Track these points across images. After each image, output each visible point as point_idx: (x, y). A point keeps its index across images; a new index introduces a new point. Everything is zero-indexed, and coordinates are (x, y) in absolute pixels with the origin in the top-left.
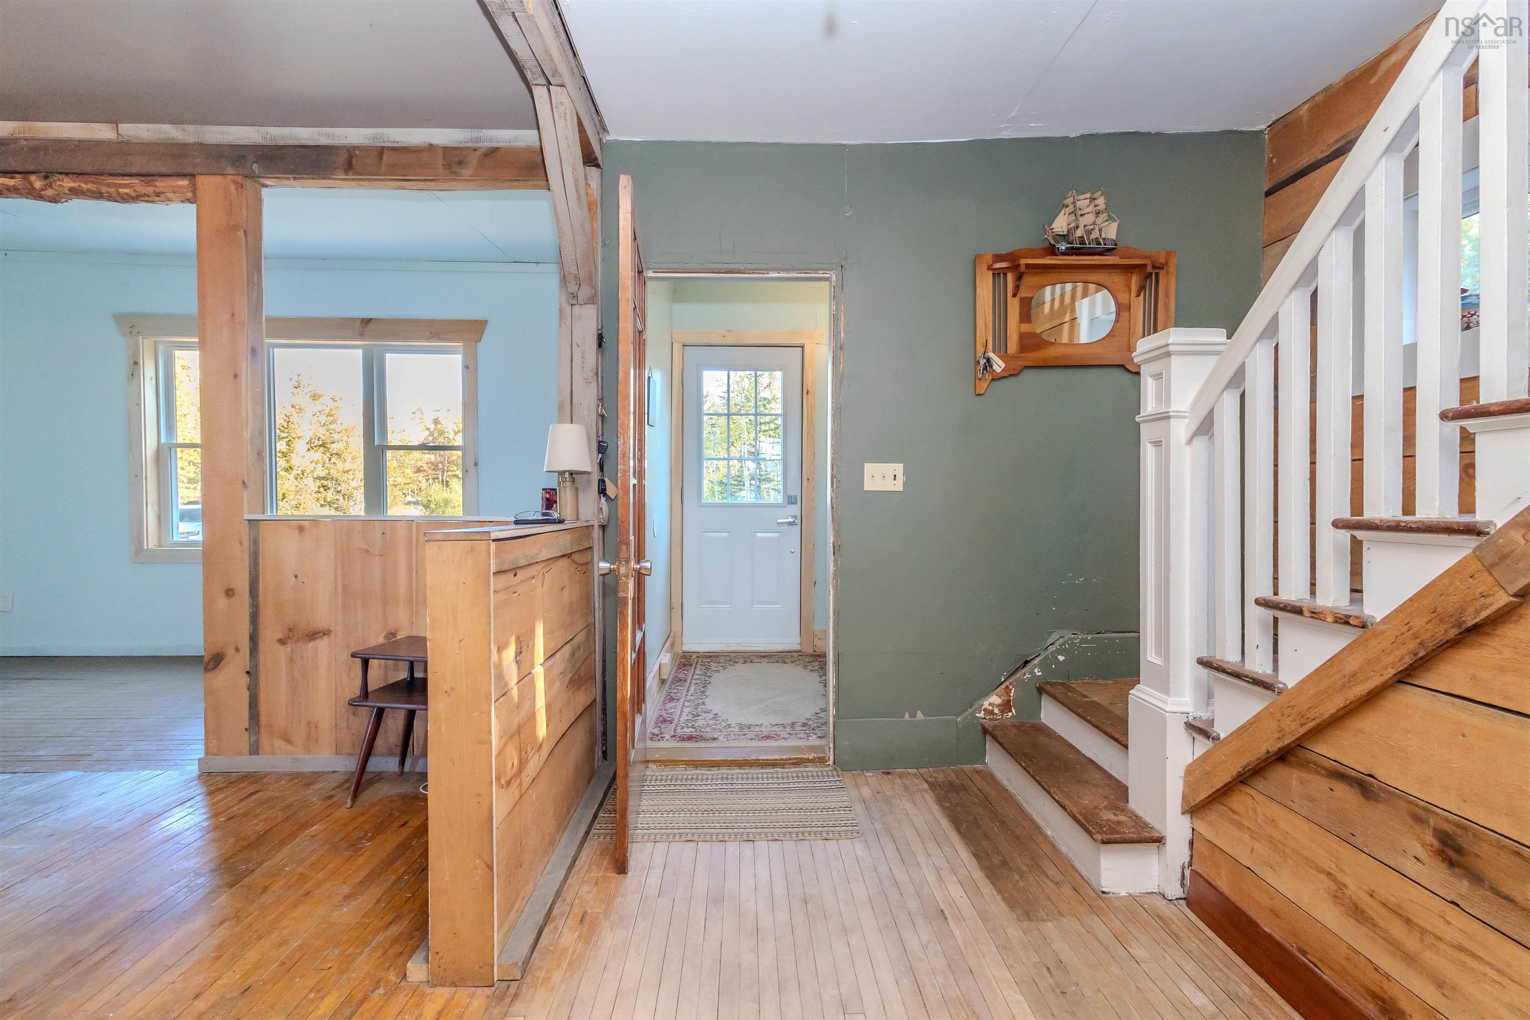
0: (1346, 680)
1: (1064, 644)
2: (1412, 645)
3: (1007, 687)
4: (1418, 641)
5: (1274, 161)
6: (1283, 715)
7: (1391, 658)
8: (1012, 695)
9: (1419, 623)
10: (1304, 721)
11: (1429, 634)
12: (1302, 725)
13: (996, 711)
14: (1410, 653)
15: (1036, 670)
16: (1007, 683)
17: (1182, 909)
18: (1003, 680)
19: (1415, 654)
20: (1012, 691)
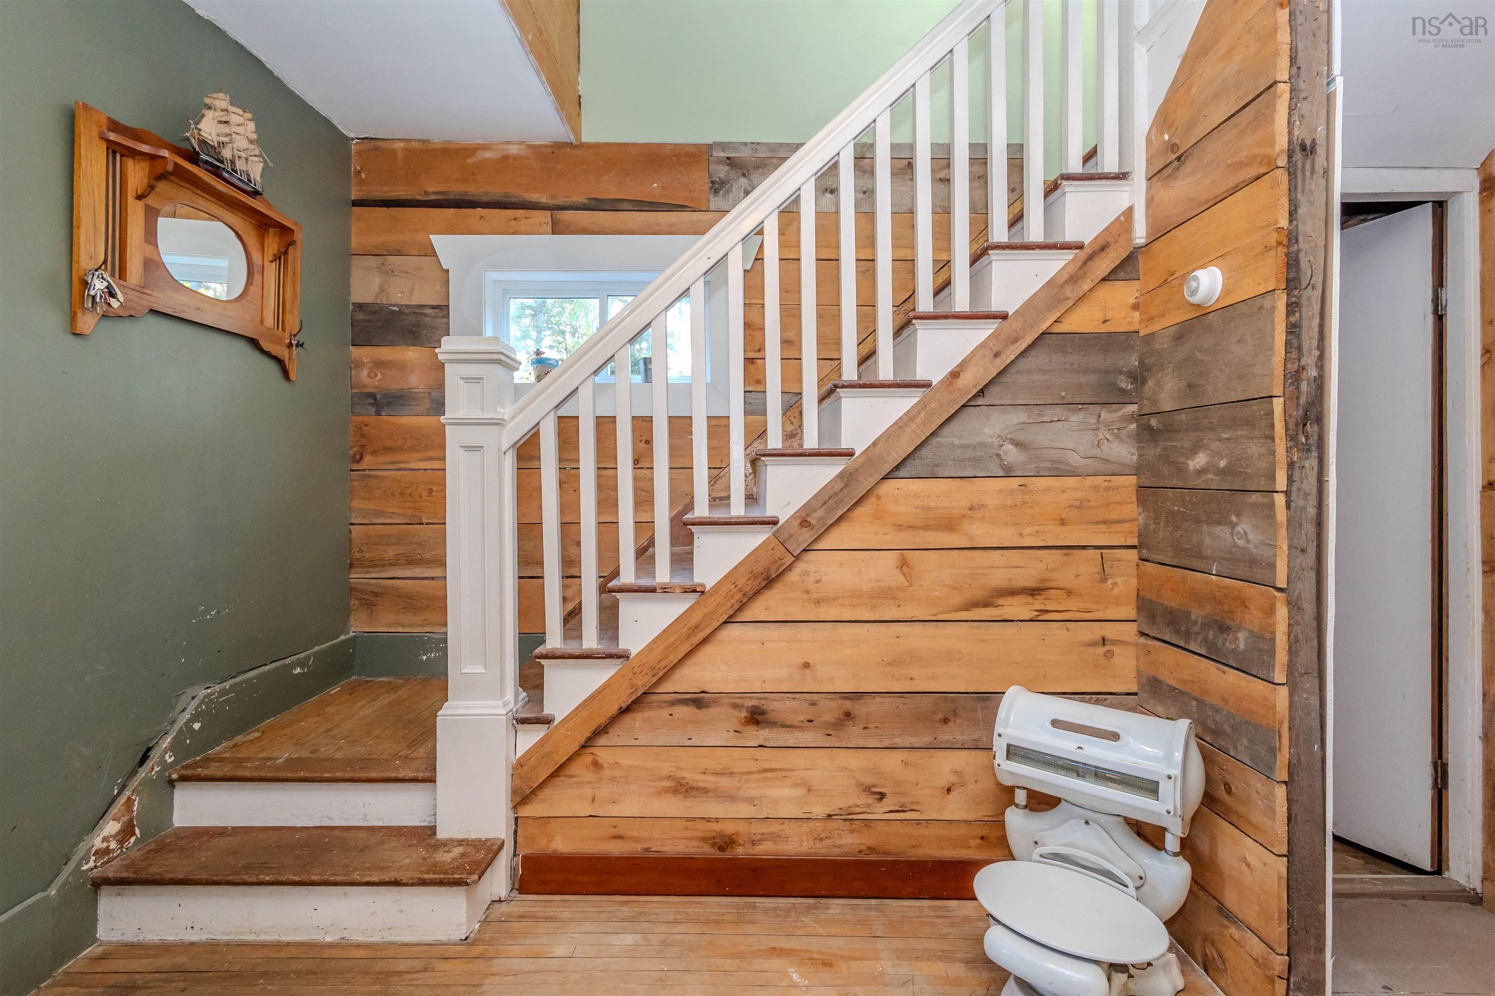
0: (690, 631)
1: (199, 706)
2: (738, 596)
3: (129, 799)
4: (742, 593)
5: (363, 176)
6: (635, 674)
7: (725, 608)
8: (135, 808)
9: (741, 581)
10: (655, 671)
11: (749, 587)
12: (654, 676)
13: (113, 845)
14: (737, 601)
15: (167, 756)
16: (127, 793)
17: (519, 899)
18: (116, 791)
19: (741, 602)
20: (136, 803)
